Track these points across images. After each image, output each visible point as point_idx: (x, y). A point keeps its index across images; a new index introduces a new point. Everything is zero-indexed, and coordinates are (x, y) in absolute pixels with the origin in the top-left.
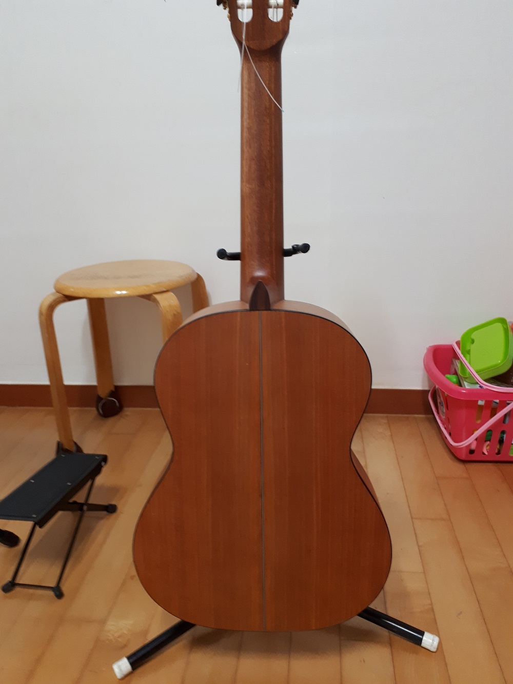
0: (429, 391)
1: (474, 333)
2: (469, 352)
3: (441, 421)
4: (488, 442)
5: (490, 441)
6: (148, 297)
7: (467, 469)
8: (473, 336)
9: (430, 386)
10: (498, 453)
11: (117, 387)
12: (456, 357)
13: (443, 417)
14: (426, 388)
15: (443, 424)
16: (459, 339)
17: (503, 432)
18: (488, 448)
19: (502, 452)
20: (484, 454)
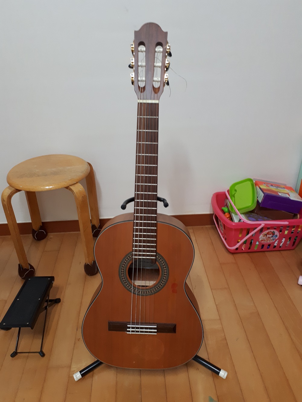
0: (213, 214)
1: (236, 186)
2: (234, 196)
3: (221, 232)
4: (245, 245)
5: (246, 244)
6: (67, 188)
7: (234, 258)
8: (236, 188)
9: (214, 212)
10: (249, 249)
11: (43, 223)
12: (227, 198)
13: (222, 232)
14: (212, 213)
15: (222, 234)
16: (228, 188)
17: (252, 240)
18: (245, 247)
19: (251, 248)
20: (242, 249)
